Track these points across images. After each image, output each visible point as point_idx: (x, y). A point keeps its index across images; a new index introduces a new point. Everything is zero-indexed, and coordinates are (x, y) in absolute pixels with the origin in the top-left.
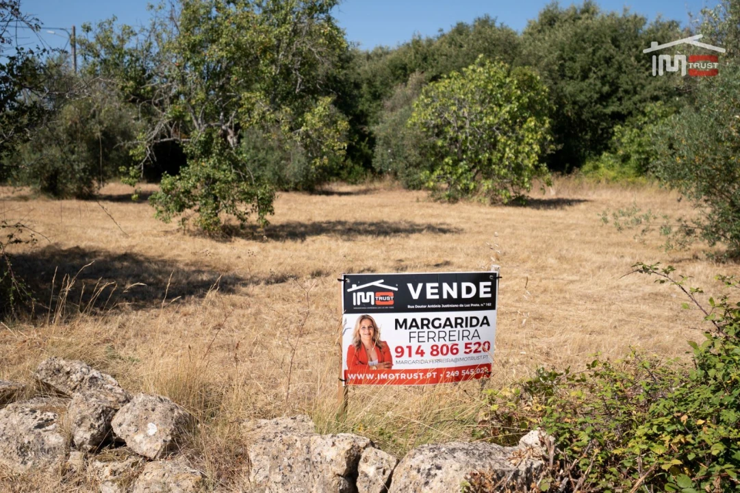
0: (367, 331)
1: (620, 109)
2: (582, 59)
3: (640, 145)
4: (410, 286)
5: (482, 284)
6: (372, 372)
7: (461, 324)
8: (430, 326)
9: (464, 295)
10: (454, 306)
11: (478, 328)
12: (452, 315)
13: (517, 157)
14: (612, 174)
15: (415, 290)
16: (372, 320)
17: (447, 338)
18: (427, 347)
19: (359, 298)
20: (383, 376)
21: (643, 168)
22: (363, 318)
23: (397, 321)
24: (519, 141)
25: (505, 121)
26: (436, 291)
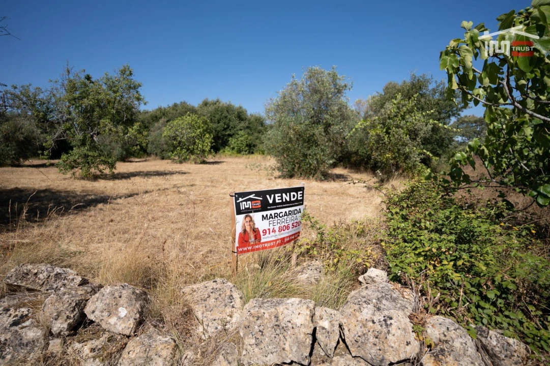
0: (248, 223)
1: (230, 133)
2: (217, 116)
3: (238, 144)
4: (268, 196)
5: (299, 193)
7: (291, 214)
8: (278, 216)
9: (292, 199)
10: (287, 205)
11: (297, 215)
12: (287, 210)
13: (203, 147)
14: (229, 153)
15: (270, 198)
16: (251, 217)
17: (285, 222)
18: (277, 228)
19: (244, 205)
20: (257, 247)
21: (239, 151)
22: (246, 216)
23: (263, 216)
24: (203, 142)
25: (198, 135)
26: (280, 198)
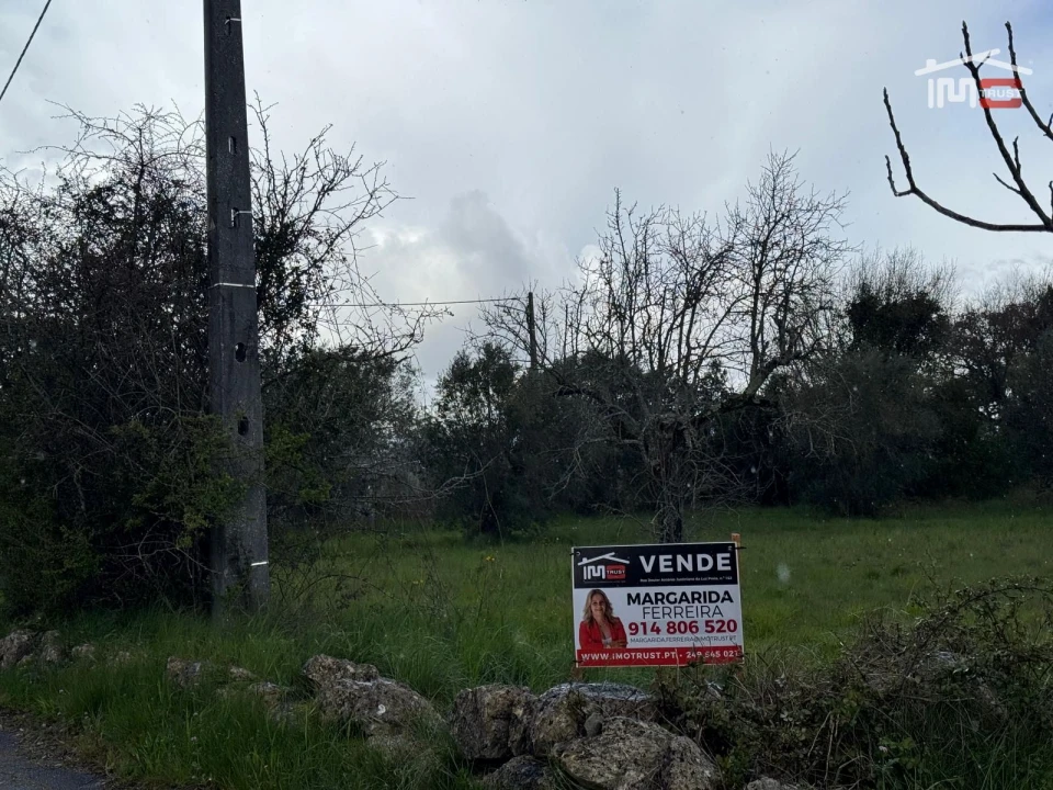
0: (598, 607)
6: (606, 651)
7: (698, 599)
8: (665, 600)
9: (700, 568)
10: (689, 579)
16: (603, 595)
17: (684, 614)
19: (590, 572)
20: (620, 656)
22: (594, 593)
23: (629, 596)
26: (670, 563)
